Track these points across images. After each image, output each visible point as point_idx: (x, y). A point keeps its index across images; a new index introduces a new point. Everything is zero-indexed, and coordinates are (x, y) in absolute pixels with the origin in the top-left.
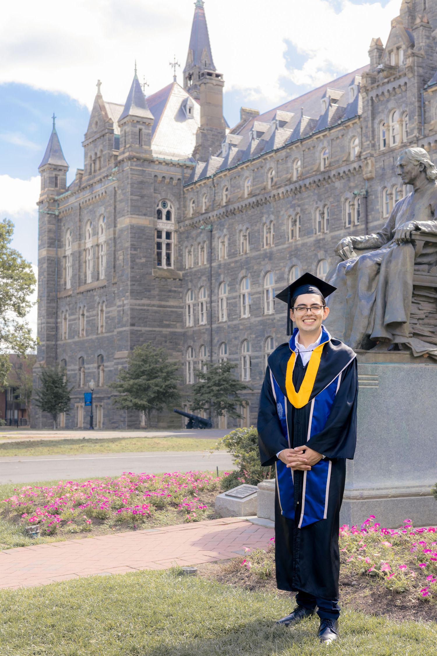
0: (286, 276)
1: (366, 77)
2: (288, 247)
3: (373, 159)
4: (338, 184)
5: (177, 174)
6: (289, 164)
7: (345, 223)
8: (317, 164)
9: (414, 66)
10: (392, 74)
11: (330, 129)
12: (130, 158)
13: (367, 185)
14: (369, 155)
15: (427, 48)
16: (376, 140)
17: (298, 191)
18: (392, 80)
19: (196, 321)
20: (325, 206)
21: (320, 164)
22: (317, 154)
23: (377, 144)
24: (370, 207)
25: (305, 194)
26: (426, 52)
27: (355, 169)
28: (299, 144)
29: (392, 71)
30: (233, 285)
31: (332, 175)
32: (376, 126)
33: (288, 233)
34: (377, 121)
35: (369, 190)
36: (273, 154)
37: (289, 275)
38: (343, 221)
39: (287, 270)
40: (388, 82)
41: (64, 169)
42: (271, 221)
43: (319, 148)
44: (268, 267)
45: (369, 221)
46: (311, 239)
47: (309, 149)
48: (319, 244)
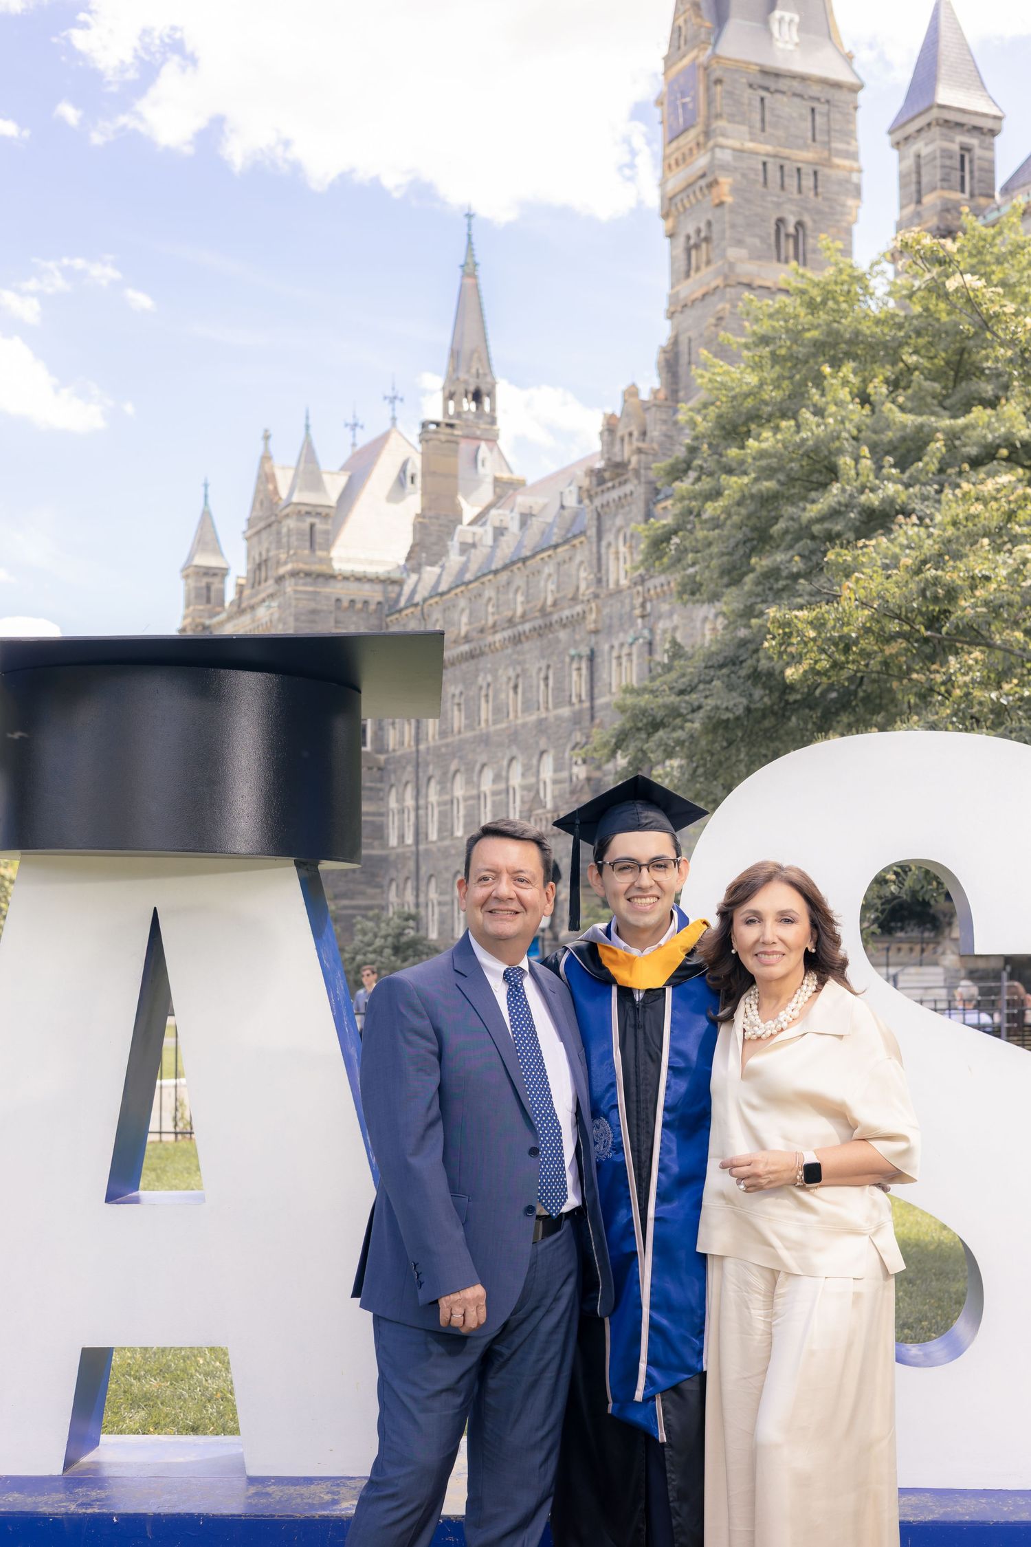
0: (504, 773)
1: (590, 476)
2: (507, 728)
3: (599, 602)
4: (563, 635)
5: (374, 594)
6: (511, 595)
7: (570, 696)
8: (542, 599)
9: (640, 467)
10: (619, 475)
11: (556, 546)
12: (294, 574)
13: (593, 639)
14: (592, 596)
15: (663, 438)
16: (603, 572)
17: (517, 640)
18: (617, 484)
19: (402, 837)
20: (548, 667)
21: (546, 599)
22: (542, 584)
23: (604, 579)
24: (596, 675)
25: (526, 646)
26: (661, 444)
27: (578, 614)
28: (520, 565)
29: (620, 471)
30: (446, 782)
31: (554, 621)
32: (603, 550)
33: (508, 704)
34: (604, 543)
35: (596, 649)
36: (491, 577)
37: (508, 771)
38: (567, 693)
39: (505, 763)
40: (613, 487)
41: (221, 573)
42: (489, 685)
43: (544, 575)
44: (483, 758)
45: (595, 696)
46: (532, 718)
47: (533, 574)
48: (541, 727)
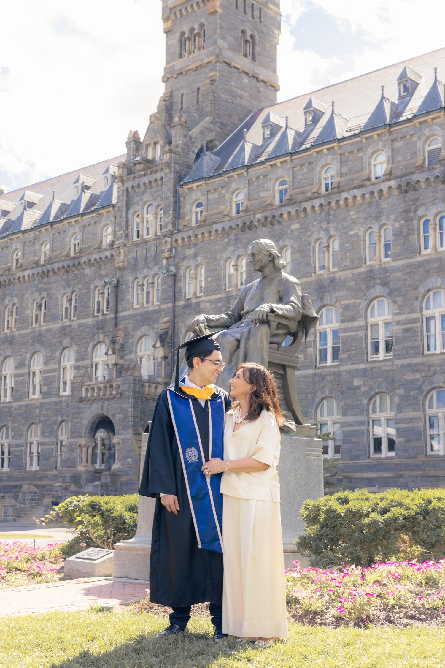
0: (27, 362)
1: (123, 168)
2: (32, 332)
3: (126, 249)
4: (88, 271)
6: (37, 247)
7: (94, 311)
8: (67, 249)
9: (171, 162)
10: (148, 168)
11: (83, 215)
13: (118, 274)
14: (122, 244)
15: (184, 146)
16: (130, 230)
17: (44, 275)
18: (149, 173)
20: (73, 292)
21: (70, 249)
22: (67, 239)
23: (131, 235)
24: (120, 297)
25: (53, 279)
26: (183, 150)
27: (106, 257)
28: (49, 227)
29: (149, 165)
31: (82, 262)
32: (130, 216)
33: (32, 317)
34: (131, 212)
35: (120, 280)
36: (20, 235)
37: (30, 361)
38: (92, 309)
39: (28, 356)
40: (144, 175)
42: (14, 304)
43: (70, 234)
44: (8, 352)
45: (119, 310)
46: (58, 325)
47: (59, 233)
48: (65, 331)
